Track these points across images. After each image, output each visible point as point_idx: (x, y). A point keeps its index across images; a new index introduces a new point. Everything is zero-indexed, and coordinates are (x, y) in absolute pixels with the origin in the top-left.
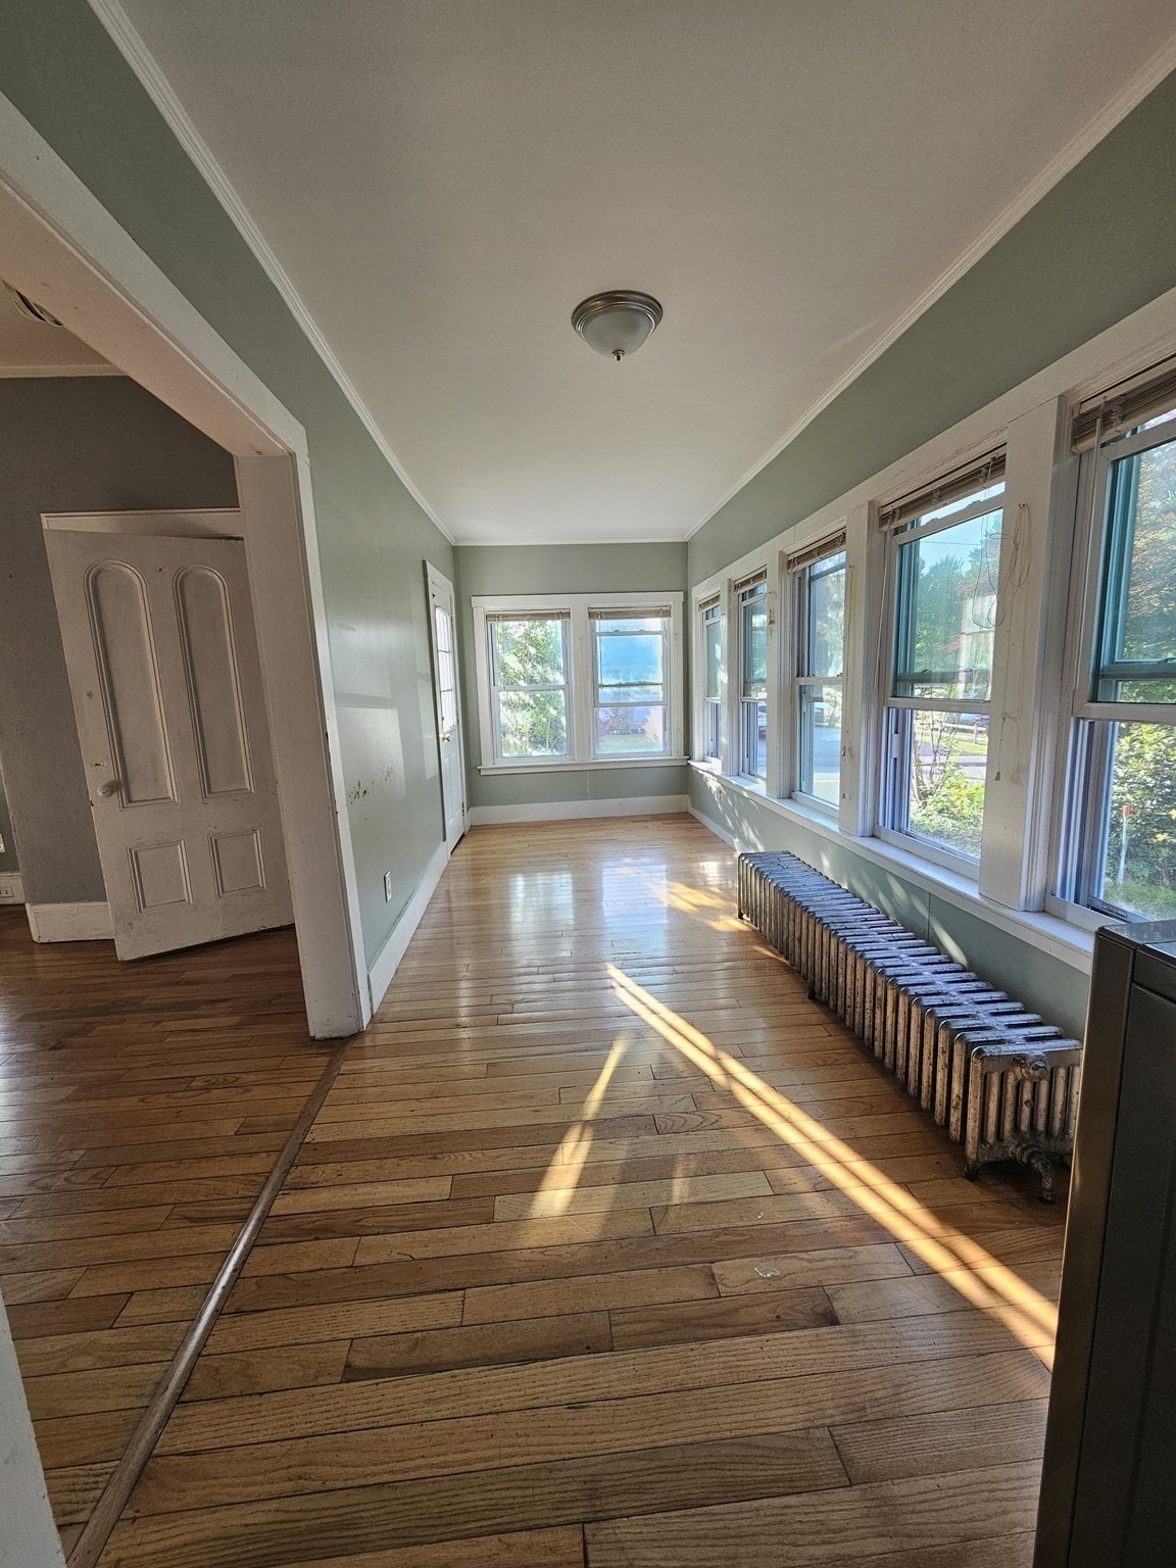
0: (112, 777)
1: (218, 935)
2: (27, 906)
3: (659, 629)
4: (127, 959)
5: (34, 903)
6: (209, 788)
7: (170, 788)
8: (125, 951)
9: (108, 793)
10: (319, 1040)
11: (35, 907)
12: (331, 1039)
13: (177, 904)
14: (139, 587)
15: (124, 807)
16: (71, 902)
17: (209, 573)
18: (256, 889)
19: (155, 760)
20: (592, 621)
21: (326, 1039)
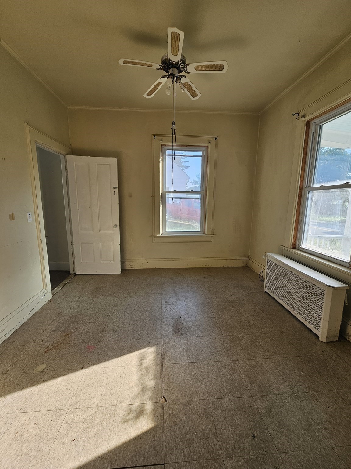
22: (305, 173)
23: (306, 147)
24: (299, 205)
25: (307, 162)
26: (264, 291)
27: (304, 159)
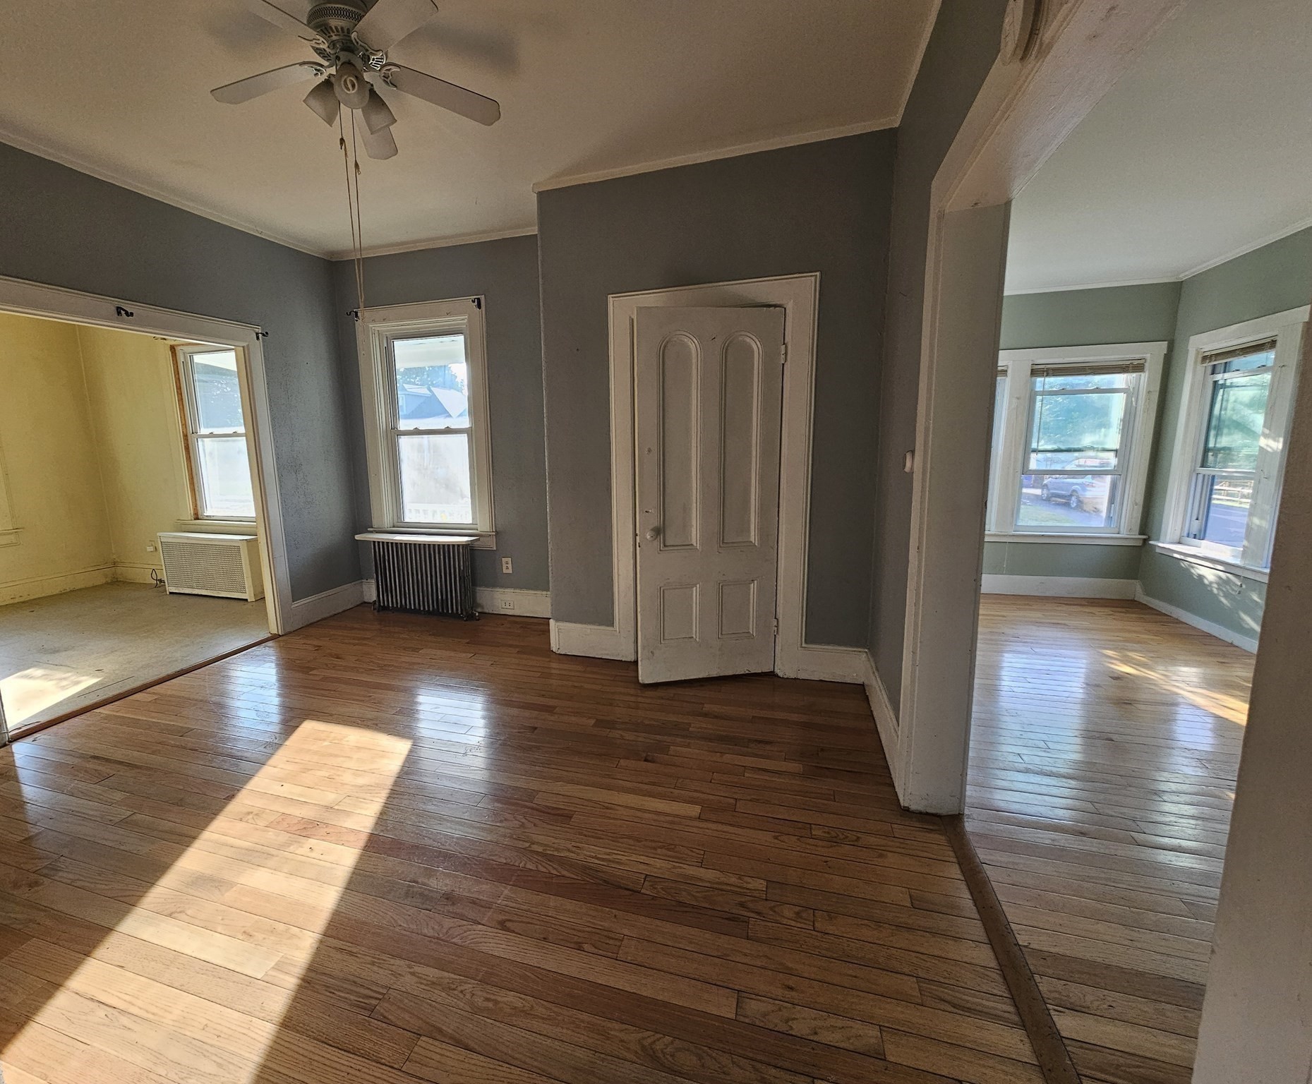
0: (656, 524)
1: (714, 674)
2: (552, 622)
3: (1123, 386)
4: (646, 682)
5: (557, 620)
6: (723, 539)
7: (695, 536)
8: (646, 674)
9: (654, 537)
10: (913, 812)
11: (558, 624)
12: (927, 814)
13: (686, 640)
14: (694, 355)
15: (660, 550)
16: (585, 624)
17: (748, 340)
18: (746, 635)
19: (686, 510)
20: (1034, 378)
21: (921, 813)
22: (186, 413)
23: (179, 388)
24: (189, 458)
25: (183, 397)
26: (168, 593)
27: (180, 396)
